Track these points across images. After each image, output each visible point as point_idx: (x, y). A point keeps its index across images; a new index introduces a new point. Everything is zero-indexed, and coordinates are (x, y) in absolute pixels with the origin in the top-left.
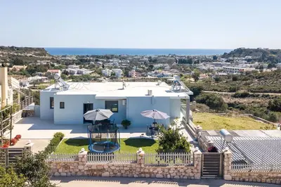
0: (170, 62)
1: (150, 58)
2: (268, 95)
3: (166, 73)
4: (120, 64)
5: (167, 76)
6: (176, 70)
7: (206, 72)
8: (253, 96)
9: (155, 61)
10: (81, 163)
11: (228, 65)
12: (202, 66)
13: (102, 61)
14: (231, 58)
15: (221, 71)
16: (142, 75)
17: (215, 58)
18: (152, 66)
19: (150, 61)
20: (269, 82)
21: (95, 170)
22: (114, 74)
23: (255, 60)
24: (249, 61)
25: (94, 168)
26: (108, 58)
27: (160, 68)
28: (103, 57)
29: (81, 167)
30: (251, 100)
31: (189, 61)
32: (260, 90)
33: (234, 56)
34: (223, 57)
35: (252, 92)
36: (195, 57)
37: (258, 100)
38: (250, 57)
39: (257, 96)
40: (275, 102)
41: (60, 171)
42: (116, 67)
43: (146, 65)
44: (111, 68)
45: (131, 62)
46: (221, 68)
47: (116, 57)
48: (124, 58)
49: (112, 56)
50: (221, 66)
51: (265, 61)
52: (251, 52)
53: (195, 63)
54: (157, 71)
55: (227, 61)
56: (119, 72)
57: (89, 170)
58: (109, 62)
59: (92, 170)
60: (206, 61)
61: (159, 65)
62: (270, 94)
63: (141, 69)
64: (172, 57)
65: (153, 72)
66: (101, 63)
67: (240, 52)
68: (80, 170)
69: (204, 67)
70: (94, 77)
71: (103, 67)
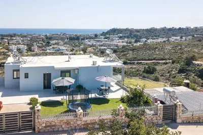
0: (62, 39)
1: (46, 36)
2: (141, 63)
3: (62, 48)
4: (23, 41)
5: (63, 50)
6: (68, 46)
7: (91, 46)
8: (131, 63)
9: (51, 38)
10: (78, 119)
11: (106, 41)
12: (87, 42)
13: (7, 39)
14: (108, 36)
15: (102, 45)
16: (43, 50)
17: (96, 36)
18: (49, 43)
19: (47, 38)
20: (140, 53)
21: (89, 124)
22: (20, 49)
23: (125, 37)
24: (120, 37)
25: (89, 122)
26: (11, 36)
27: (56, 44)
28: (7, 36)
29: (79, 122)
30: (130, 66)
31: (77, 38)
32: (135, 59)
33: (110, 35)
34: (102, 35)
35: (129, 60)
36: (80, 35)
37: (134, 66)
38: (121, 35)
39: (134, 63)
40: (149, 67)
41: (63, 126)
42: (19, 44)
43: (44, 41)
44: (15, 44)
45: (31, 40)
46: (101, 44)
47: (19, 36)
48: (25, 36)
49: (15, 34)
50: (101, 42)
51: (132, 38)
52: (122, 31)
53: (82, 40)
54: (54, 46)
55: (105, 38)
56: (24, 47)
57: (85, 124)
58: (13, 40)
59: (87, 124)
60: (90, 38)
61: (54, 42)
62: (142, 61)
63: (40, 45)
64: (63, 35)
65: (51, 47)
66: (6, 40)
67: (114, 31)
68: (78, 125)
69: (89, 43)
70: (3, 52)
71: (9, 43)
